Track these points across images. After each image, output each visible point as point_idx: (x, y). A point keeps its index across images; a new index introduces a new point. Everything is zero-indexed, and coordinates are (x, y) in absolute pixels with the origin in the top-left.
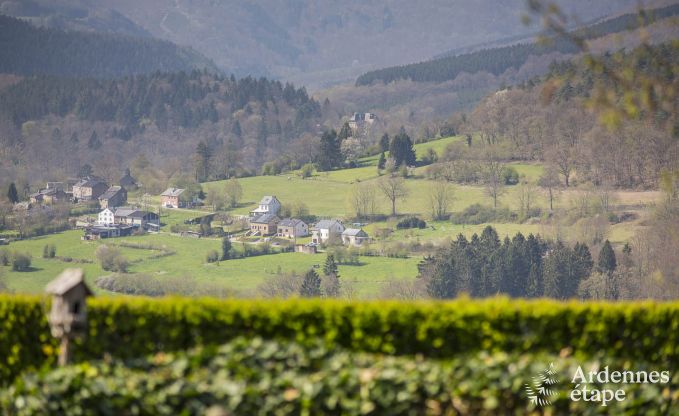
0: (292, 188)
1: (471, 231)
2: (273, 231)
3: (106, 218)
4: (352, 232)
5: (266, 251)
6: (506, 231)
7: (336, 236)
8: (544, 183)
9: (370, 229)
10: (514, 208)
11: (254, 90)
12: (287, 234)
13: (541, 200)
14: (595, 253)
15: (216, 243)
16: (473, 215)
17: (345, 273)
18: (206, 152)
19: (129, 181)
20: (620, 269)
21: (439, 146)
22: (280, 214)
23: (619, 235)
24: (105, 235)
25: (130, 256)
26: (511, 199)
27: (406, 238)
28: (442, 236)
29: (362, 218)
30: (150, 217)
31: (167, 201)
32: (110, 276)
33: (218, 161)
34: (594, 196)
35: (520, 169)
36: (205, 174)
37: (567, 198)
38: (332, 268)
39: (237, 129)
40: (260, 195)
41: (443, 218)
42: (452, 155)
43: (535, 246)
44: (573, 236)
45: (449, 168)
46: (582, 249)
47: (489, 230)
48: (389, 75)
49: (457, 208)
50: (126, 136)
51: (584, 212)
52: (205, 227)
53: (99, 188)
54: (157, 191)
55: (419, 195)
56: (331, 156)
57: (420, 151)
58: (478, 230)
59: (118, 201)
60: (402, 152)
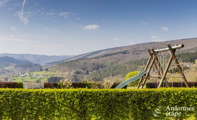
0: (38, 73)
1: (51, 76)
2: (36, 76)
3: (22, 76)
4: (42, 76)
5: (35, 78)
6: (54, 76)
7: (41, 77)
8: (59, 72)
9: (44, 76)
10: (56, 74)
11: (36, 65)
12: (37, 76)
13: (58, 74)
14: (62, 78)
15: (31, 77)
16: (53, 75)
17: (41, 80)
18: (31, 70)
19: (24, 72)
20: (64, 79)
21: (50, 69)
22: (36, 75)
23: (64, 76)
24: (22, 77)
25: (24, 79)
26: (56, 73)
27: (47, 77)
28: (49, 77)
29: (43, 75)
30: (26, 75)
31: (27, 74)
32: (22, 80)
33: (32, 71)
34: (62, 73)
35: (56, 71)
36: (31, 72)
37: (60, 73)
38: (40, 79)
39: (34, 68)
40: (35, 74)
41: (50, 75)
42: (51, 70)
43: (57, 77)
44: (60, 76)
45: (51, 71)
46: (61, 77)
47: (53, 76)
48: (48, 64)
49: (51, 74)
50: (25, 69)
51: (61, 74)
52: (30, 76)
53: (22, 73)
54: (26, 73)
55: (48, 73)
56: (41, 70)
57: (48, 70)
58: (52, 76)
59: (23, 74)
60: (47, 70)
